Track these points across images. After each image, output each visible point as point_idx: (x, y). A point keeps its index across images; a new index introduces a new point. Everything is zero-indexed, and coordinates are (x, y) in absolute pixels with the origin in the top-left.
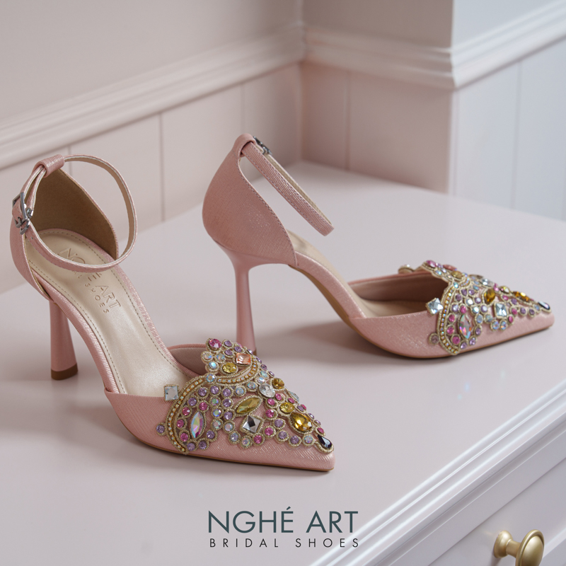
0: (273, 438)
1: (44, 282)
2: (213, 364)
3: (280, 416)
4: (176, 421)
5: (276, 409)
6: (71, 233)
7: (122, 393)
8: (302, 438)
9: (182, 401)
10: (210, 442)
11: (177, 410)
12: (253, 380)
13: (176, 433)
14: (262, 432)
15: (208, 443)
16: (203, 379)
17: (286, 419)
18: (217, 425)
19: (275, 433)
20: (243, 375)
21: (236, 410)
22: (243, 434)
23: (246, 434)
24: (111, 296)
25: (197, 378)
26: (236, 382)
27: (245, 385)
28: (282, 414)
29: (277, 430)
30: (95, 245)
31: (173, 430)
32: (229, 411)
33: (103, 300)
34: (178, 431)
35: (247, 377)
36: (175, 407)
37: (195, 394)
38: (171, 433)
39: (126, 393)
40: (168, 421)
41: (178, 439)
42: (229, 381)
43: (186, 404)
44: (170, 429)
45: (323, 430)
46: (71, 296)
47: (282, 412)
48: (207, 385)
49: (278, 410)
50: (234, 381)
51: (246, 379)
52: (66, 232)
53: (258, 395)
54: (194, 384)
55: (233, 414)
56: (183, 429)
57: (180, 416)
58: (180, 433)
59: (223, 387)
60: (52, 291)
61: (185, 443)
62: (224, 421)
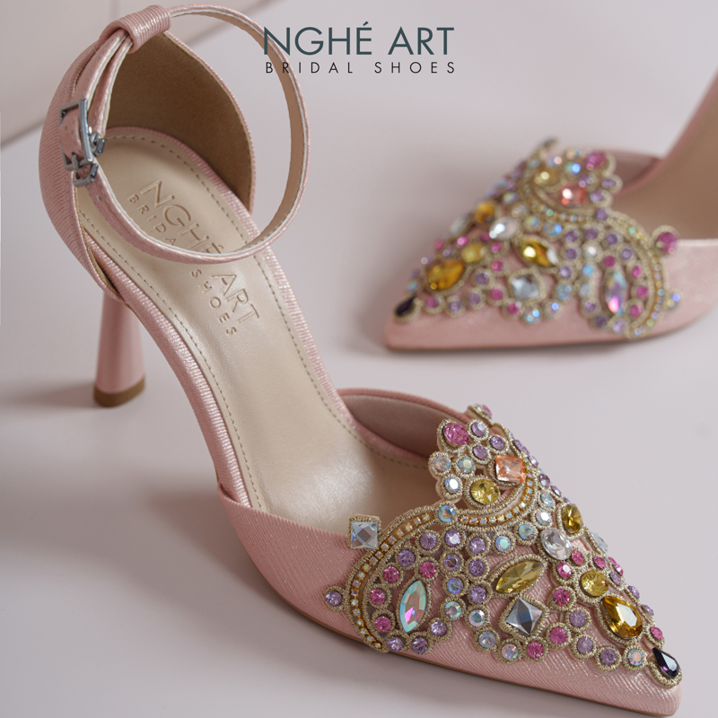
0: (566, 650)
1: (109, 264)
2: (454, 484)
3: (580, 602)
4: (367, 590)
5: (572, 587)
6: (161, 139)
7: (256, 508)
8: (622, 654)
9: (384, 553)
10: (434, 641)
11: (373, 569)
12: (529, 518)
13: (366, 613)
14: (544, 634)
15: (431, 641)
16: (432, 515)
17: (592, 609)
18: (454, 609)
19: (570, 639)
20: (509, 507)
21: (494, 585)
22: (505, 636)
23: (510, 636)
24: (242, 297)
25: (418, 510)
26: (497, 523)
27: (513, 529)
28: (586, 599)
29: (574, 634)
30: (209, 171)
31: (360, 606)
32: (480, 586)
33: (227, 306)
34: (371, 610)
35: (516, 510)
36: (368, 562)
37: (413, 544)
38: (357, 612)
39: (264, 510)
40: (352, 587)
41: (369, 626)
42: (484, 521)
43: (393, 559)
44: (354, 603)
45: (661, 634)
46: (164, 299)
47: (586, 593)
48: (438, 527)
49: (578, 589)
50: (493, 520)
51: (515, 515)
52: (149, 136)
53: (537, 553)
54: (412, 523)
55: (487, 593)
56: (383, 608)
57: (378, 581)
58: (376, 615)
59: (469, 534)
60: (123, 285)
61: (383, 634)
62: (468, 604)
